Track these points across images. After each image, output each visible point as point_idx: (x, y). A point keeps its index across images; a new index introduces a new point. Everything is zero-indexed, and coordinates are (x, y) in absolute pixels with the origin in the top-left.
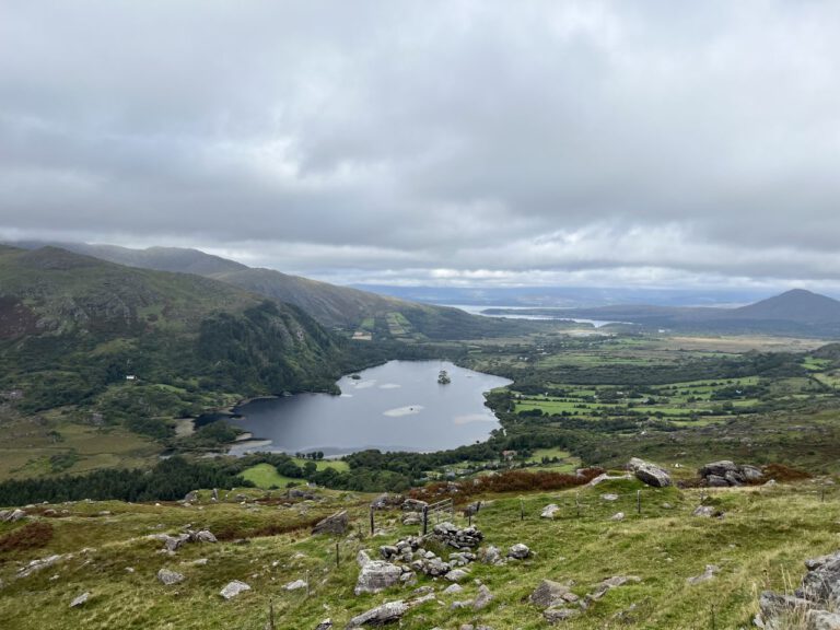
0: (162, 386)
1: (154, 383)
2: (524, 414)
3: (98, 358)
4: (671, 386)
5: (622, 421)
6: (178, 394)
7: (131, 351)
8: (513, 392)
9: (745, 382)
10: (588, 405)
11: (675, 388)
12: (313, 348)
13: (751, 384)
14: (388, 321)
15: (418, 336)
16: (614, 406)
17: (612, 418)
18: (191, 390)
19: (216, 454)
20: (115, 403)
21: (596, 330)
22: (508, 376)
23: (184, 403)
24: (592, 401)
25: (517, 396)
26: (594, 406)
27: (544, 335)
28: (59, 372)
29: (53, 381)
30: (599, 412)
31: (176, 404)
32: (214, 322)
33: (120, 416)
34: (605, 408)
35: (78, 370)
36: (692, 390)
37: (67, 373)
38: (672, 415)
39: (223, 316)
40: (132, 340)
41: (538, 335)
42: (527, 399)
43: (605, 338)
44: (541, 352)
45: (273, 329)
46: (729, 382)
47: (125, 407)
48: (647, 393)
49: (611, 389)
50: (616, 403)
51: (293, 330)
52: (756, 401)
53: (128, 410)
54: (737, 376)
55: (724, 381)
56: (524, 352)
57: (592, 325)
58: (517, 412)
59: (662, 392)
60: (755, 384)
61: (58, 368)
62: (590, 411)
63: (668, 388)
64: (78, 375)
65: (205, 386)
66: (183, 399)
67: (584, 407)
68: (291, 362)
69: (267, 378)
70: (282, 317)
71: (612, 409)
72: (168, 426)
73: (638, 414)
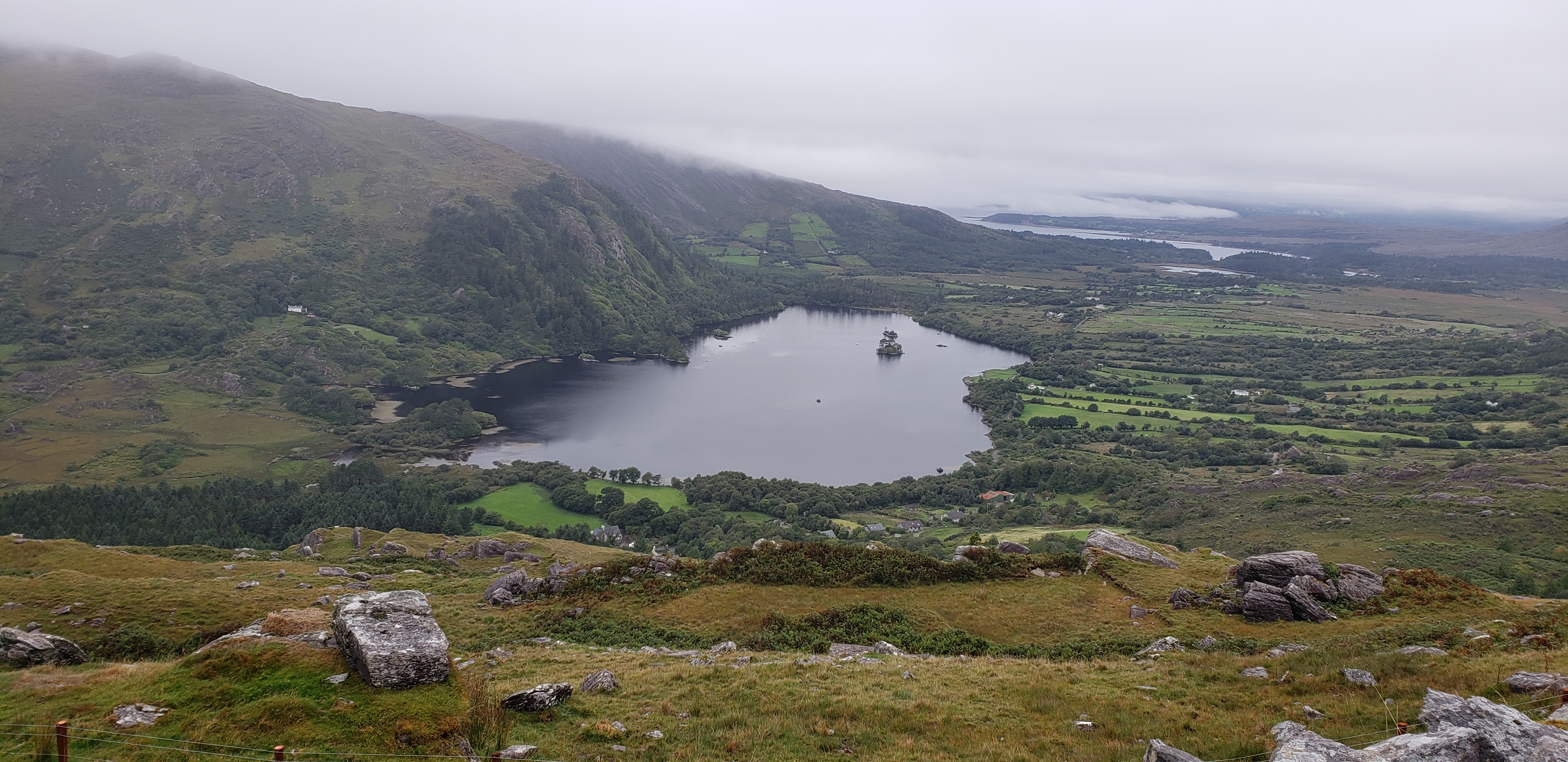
0: (352, 329)
1: (339, 321)
2: (1039, 424)
3: (236, 271)
4: (1350, 384)
5: (1237, 448)
6: (383, 347)
7: (296, 259)
8: (1024, 379)
9: (1509, 385)
10: (1173, 412)
11: (1357, 389)
12: (641, 273)
13: (1522, 390)
14: (794, 228)
15: (851, 260)
16: (1226, 417)
17: (1217, 441)
18: (407, 338)
19: (443, 462)
20: (265, 355)
21: (1215, 264)
22: (1019, 349)
23: (390, 362)
24: (1183, 405)
25: (1032, 387)
26: (1185, 415)
27: (1104, 271)
28: (166, 292)
29: (155, 309)
30: (1193, 428)
31: (376, 364)
32: (454, 211)
33: (273, 380)
34: (1208, 420)
35: (200, 291)
36: (1393, 395)
37: (182, 295)
38: (1343, 443)
39: (471, 201)
40: (301, 239)
41: (1093, 269)
42: (1049, 394)
43: (1230, 281)
44: (1095, 303)
45: (565, 233)
46: (1475, 384)
47: (282, 364)
48: (1298, 395)
49: (1225, 384)
50: (1233, 411)
51: (605, 236)
52: (1525, 425)
53: (288, 368)
54: (1492, 371)
55: (1465, 382)
56: (1059, 303)
57: (1207, 255)
58: (1026, 419)
59: (1330, 396)
60: (1530, 390)
61: (166, 285)
62: (1175, 424)
63: (1344, 389)
64: (200, 299)
65: (433, 334)
66: (390, 355)
67: (1166, 416)
68: (596, 296)
69: (550, 325)
70: (584, 210)
71: (1220, 423)
72: (358, 405)
73: (1273, 435)
